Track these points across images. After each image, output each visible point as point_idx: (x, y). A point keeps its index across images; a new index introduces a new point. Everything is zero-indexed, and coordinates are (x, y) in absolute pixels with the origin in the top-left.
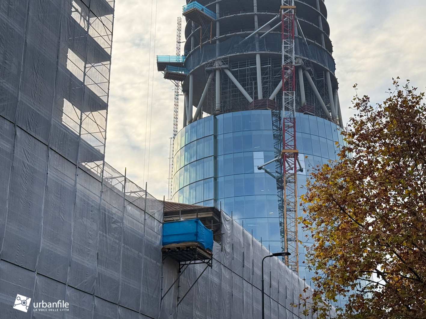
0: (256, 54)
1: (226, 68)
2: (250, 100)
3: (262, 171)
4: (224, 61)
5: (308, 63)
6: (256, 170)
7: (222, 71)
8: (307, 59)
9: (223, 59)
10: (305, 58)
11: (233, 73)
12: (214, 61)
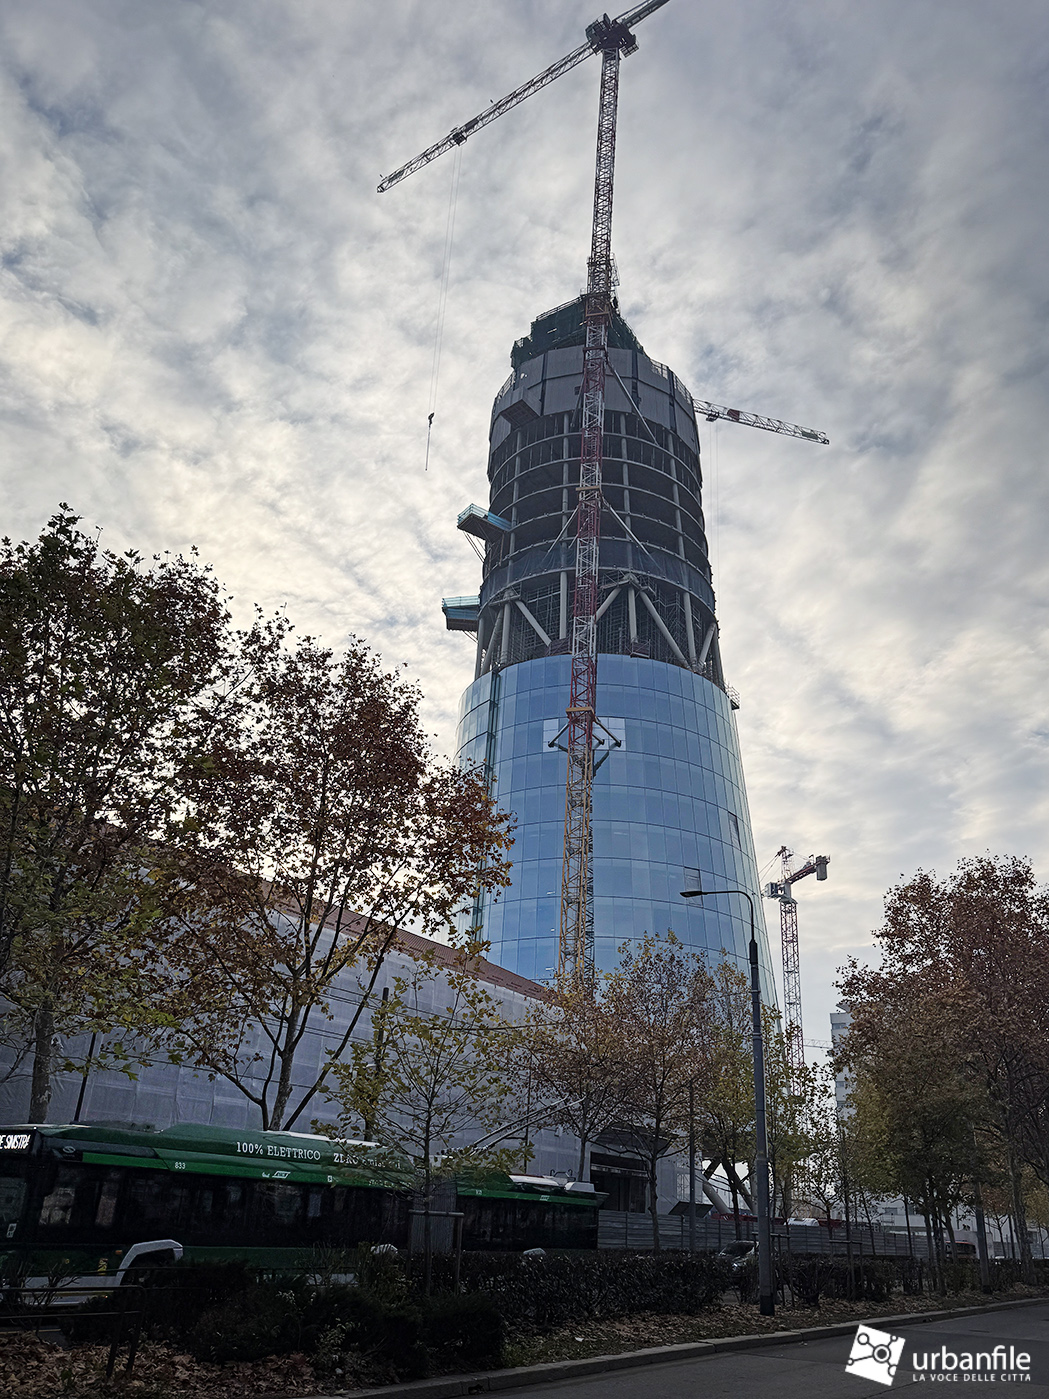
0: (560, 573)
1: (517, 599)
2: (547, 641)
3: (555, 749)
4: (516, 588)
5: (644, 580)
6: (546, 748)
7: (513, 604)
8: (644, 573)
9: (514, 586)
10: (640, 572)
11: (528, 606)
12: (503, 592)
